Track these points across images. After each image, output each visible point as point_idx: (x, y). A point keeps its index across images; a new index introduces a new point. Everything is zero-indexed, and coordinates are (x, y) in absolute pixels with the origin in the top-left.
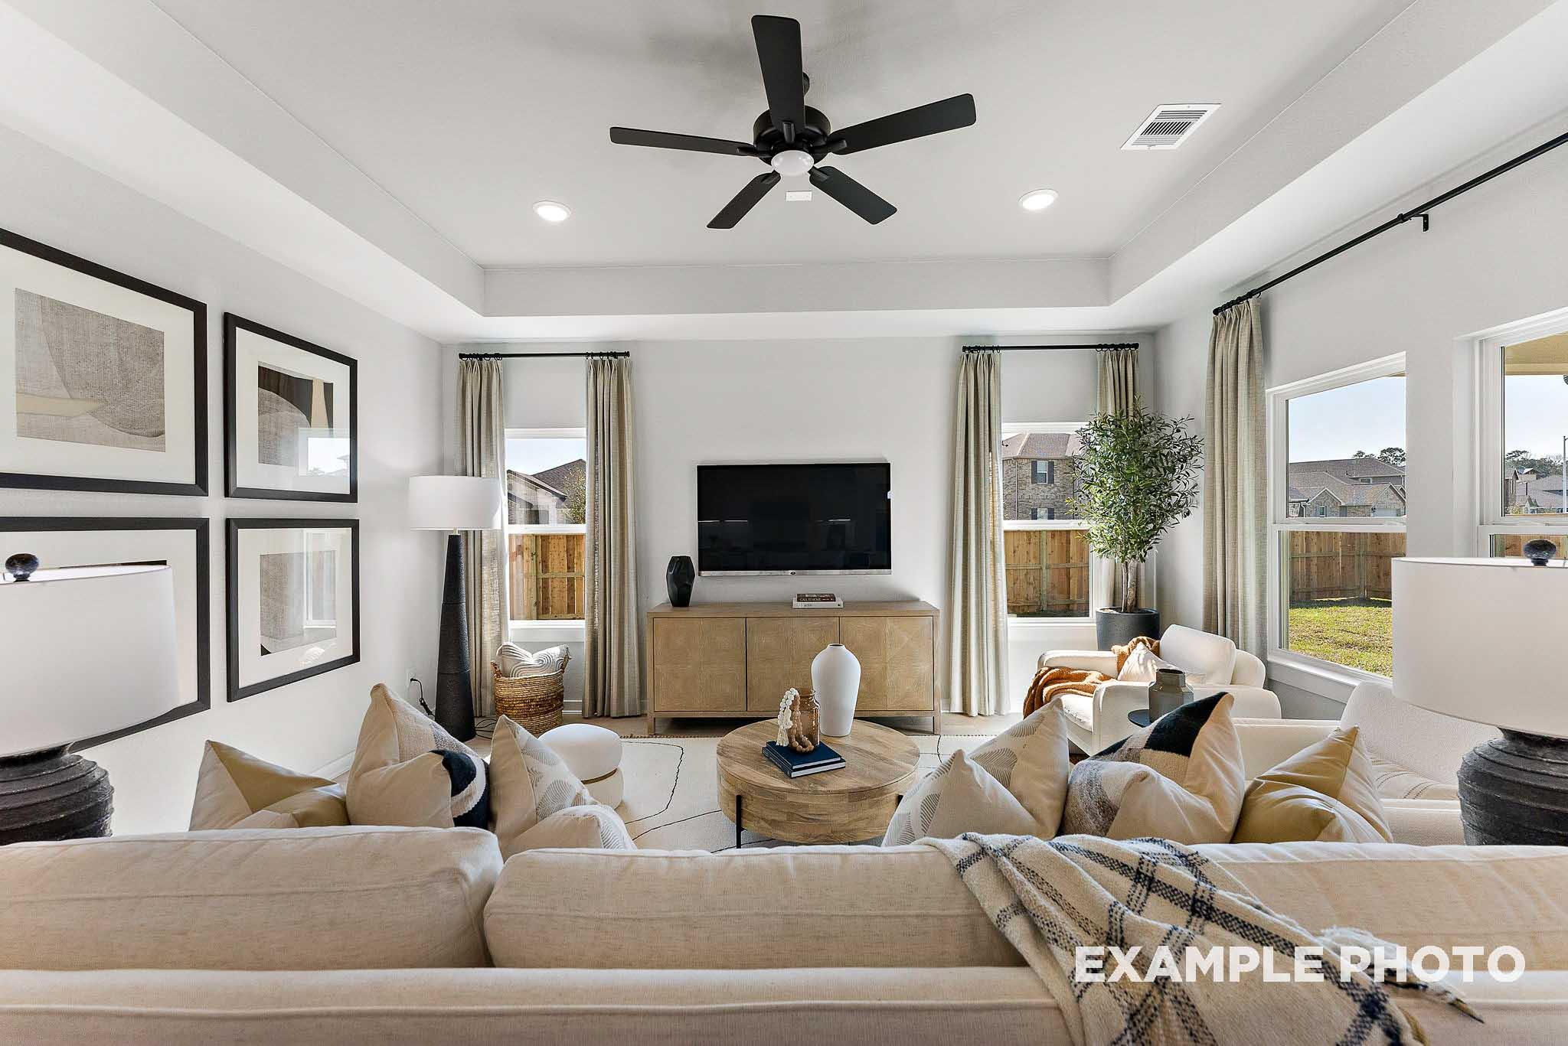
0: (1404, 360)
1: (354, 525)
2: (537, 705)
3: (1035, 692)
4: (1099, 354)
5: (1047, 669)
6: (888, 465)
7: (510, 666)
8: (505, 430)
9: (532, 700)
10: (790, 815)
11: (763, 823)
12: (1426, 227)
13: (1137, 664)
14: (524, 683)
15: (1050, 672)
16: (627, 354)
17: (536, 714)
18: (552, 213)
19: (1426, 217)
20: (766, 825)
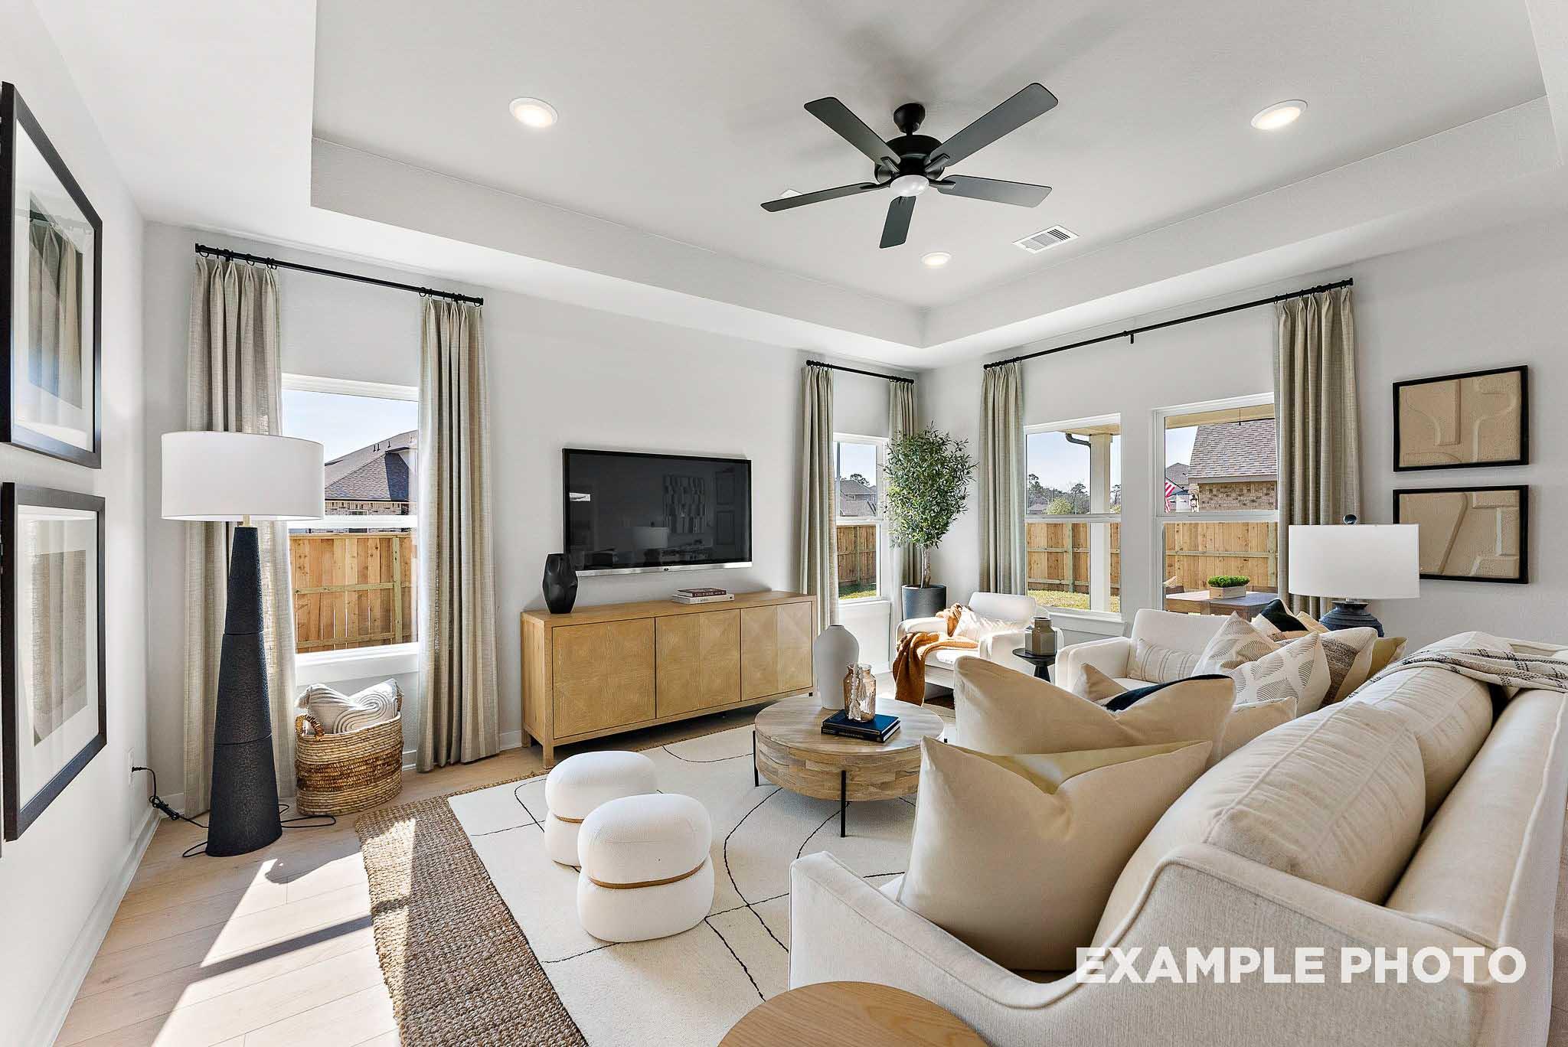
0: (1119, 417)
1: (98, 506)
2: (384, 764)
3: (908, 654)
4: (893, 384)
5: (911, 634)
6: (749, 462)
7: (329, 717)
8: (283, 374)
9: (377, 759)
10: (898, 773)
11: (872, 789)
12: (1132, 342)
13: (973, 622)
14: (365, 737)
15: (915, 637)
16: (480, 301)
17: (384, 776)
18: (534, 116)
19: (1132, 336)
20: (875, 790)
